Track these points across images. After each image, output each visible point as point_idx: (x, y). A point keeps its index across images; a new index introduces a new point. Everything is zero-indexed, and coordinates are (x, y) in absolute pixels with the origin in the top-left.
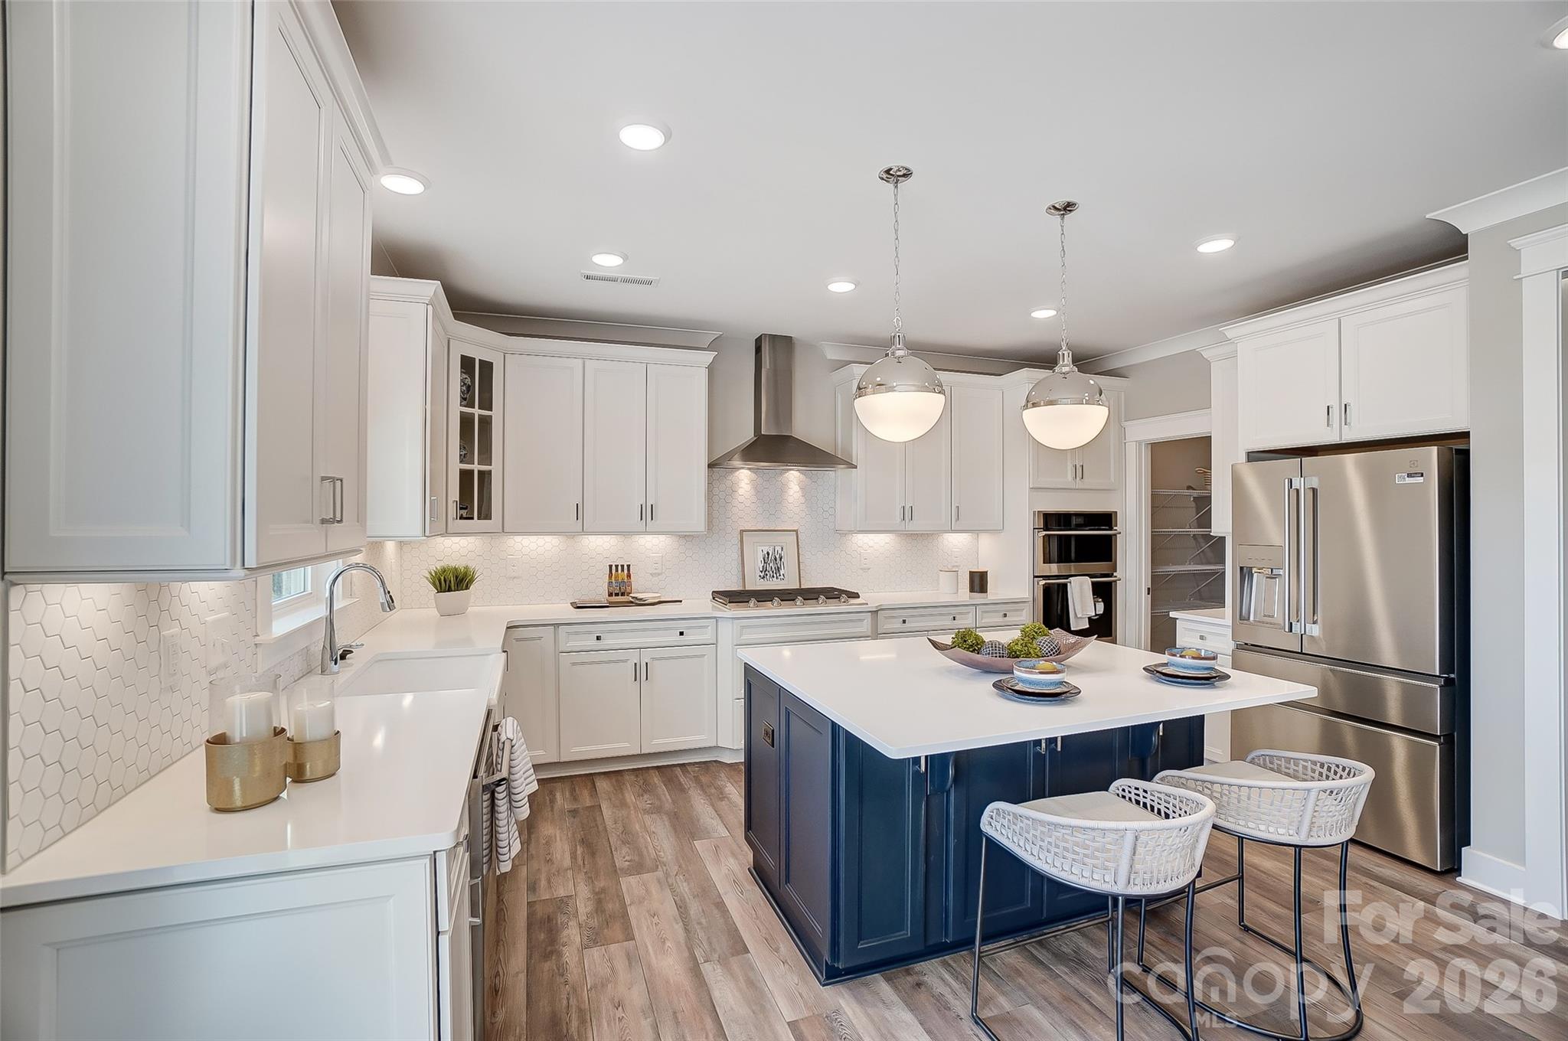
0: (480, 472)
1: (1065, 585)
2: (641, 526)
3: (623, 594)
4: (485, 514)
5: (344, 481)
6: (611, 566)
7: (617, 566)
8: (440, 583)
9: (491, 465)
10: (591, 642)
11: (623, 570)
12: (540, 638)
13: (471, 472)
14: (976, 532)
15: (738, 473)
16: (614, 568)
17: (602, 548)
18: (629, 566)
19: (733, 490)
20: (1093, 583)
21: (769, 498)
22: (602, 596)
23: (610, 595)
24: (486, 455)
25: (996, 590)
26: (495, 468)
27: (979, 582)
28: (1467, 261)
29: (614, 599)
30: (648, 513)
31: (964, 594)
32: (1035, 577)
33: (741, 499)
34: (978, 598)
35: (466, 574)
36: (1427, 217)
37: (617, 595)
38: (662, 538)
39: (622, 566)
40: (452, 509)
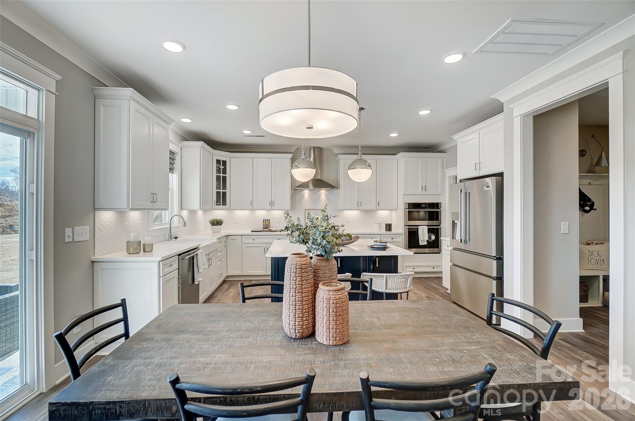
0: (222, 192)
1: (418, 229)
2: (270, 208)
3: (267, 228)
4: (224, 204)
5: (157, 194)
6: (264, 220)
7: (266, 220)
8: (212, 223)
9: (226, 190)
10: (251, 241)
11: (267, 221)
12: (237, 239)
13: (220, 192)
14: (391, 210)
15: (304, 191)
16: (265, 220)
17: (262, 214)
18: (269, 220)
19: (303, 196)
20: (428, 228)
21: (315, 199)
22: (261, 229)
23: (263, 228)
24: (224, 187)
25: (394, 230)
26: (227, 191)
27: (389, 227)
28: (503, 112)
29: (265, 230)
30: (272, 203)
31: (383, 230)
32: (405, 225)
33: (305, 199)
34: (388, 232)
35: (220, 221)
36: (491, 97)
37: (265, 228)
38: (280, 211)
39: (267, 220)
40: (214, 202)
